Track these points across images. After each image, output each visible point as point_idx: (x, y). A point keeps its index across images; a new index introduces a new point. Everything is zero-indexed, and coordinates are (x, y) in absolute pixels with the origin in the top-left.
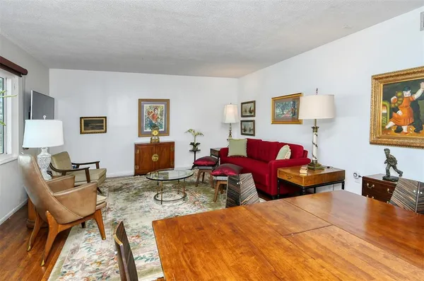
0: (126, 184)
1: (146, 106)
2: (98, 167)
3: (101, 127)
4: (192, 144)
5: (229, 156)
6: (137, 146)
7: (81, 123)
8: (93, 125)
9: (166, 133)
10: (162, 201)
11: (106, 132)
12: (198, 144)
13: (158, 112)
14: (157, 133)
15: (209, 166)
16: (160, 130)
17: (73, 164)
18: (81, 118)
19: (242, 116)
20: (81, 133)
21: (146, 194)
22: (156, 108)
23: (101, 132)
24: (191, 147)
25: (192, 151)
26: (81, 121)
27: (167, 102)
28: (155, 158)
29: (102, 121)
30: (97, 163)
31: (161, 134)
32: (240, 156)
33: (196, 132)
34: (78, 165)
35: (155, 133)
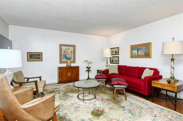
0: (56, 89)
1: (64, 48)
2: (40, 80)
3: (39, 58)
4: (87, 67)
5: (109, 73)
6: (60, 68)
7: (28, 56)
8: (34, 57)
9: (74, 62)
10: (84, 100)
11: (42, 60)
12: (90, 67)
13: (70, 51)
14: (70, 62)
15: (104, 79)
16: (71, 60)
17: (25, 78)
18: (28, 53)
19: (112, 55)
20: (28, 61)
21: (70, 94)
22: (69, 49)
23: (39, 61)
24: (87, 69)
25: (87, 71)
26: (28, 54)
27: (74, 46)
28: (69, 74)
29: (40, 55)
30: (40, 78)
31: (71, 62)
32: (115, 74)
33: (89, 62)
34: (28, 79)
35: (69, 61)
